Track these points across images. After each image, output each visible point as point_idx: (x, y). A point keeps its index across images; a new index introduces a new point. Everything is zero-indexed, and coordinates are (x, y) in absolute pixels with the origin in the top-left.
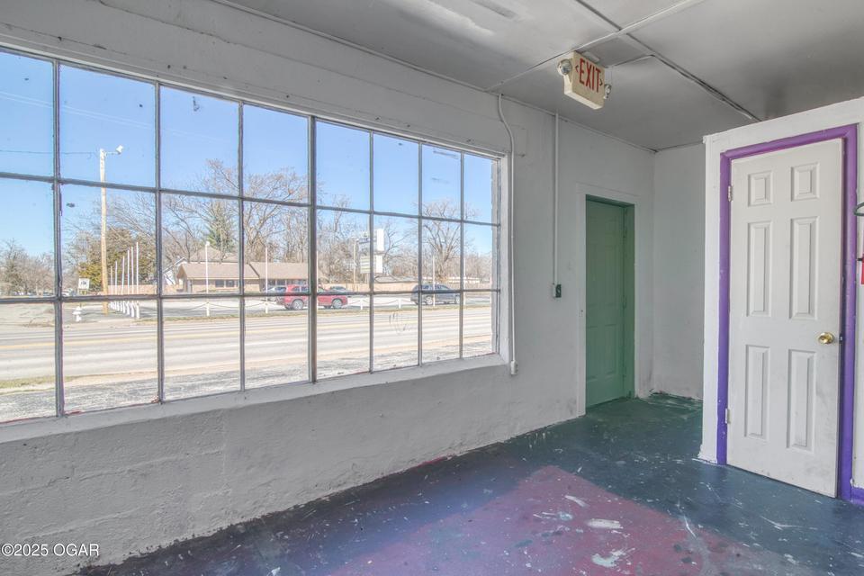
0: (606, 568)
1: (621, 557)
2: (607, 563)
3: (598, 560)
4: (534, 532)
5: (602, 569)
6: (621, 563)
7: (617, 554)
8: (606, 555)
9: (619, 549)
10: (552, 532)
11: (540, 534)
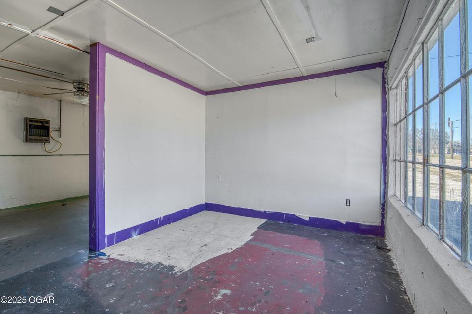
0: (224, 289)
1: (217, 296)
2: (223, 292)
3: (228, 292)
4: (266, 302)
5: (226, 288)
6: (217, 293)
7: (219, 297)
8: (225, 295)
9: (218, 300)
10: (257, 305)
11: (263, 301)
